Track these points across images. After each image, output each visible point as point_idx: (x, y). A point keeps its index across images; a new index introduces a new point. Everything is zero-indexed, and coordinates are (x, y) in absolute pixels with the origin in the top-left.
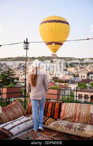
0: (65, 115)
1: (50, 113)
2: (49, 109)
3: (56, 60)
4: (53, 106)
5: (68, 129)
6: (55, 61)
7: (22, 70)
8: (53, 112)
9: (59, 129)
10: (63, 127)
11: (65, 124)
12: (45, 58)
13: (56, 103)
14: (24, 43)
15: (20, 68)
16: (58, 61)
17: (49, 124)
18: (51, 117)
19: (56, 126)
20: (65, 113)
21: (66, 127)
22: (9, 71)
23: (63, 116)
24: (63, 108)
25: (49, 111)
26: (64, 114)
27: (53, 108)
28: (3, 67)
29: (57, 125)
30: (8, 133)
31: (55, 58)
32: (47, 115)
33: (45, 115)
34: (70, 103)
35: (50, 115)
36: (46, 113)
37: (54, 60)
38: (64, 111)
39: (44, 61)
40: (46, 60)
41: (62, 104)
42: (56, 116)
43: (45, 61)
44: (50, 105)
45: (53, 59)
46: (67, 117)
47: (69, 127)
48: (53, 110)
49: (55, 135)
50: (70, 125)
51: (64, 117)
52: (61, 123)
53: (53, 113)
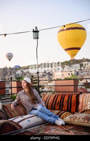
0: (84, 108)
1: (66, 107)
2: (64, 102)
3: (86, 63)
4: (70, 99)
5: (86, 121)
6: (85, 65)
7: (46, 77)
8: (69, 105)
9: (76, 122)
10: (80, 119)
11: (83, 116)
12: (73, 62)
13: (72, 95)
14: (34, 31)
15: (45, 75)
16: (89, 64)
17: (64, 117)
18: (67, 111)
19: (72, 119)
20: (84, 104)
21: (83, 119)
22: (32, 79)
23: (82, 108)
24: (81, 100)
25: (65, 104)
26: (82, 106)
27: (70, 100)
28: (26, 75)
29: (73, 117)
30: (15, 125)
31: (85, 61)
32: (63, 109)
33: (61, 109)
34: (89, 94)
35: (66, 109)
36: (62, 106)
37: (84, 63)
38: (82, 103)
39: (72, 66)
40: (74, 64)
41: (80, 95)
42: (73, 109)
43: (74, 66)
44: (65, 97)
45: (82, 62)
46: (86, 109)
47: (87, 119)
48: (69, 103)
49: (70, 128)
50: (88, 116)
51: (83, 110)
52: (79, 115)
53: (69, 107)
